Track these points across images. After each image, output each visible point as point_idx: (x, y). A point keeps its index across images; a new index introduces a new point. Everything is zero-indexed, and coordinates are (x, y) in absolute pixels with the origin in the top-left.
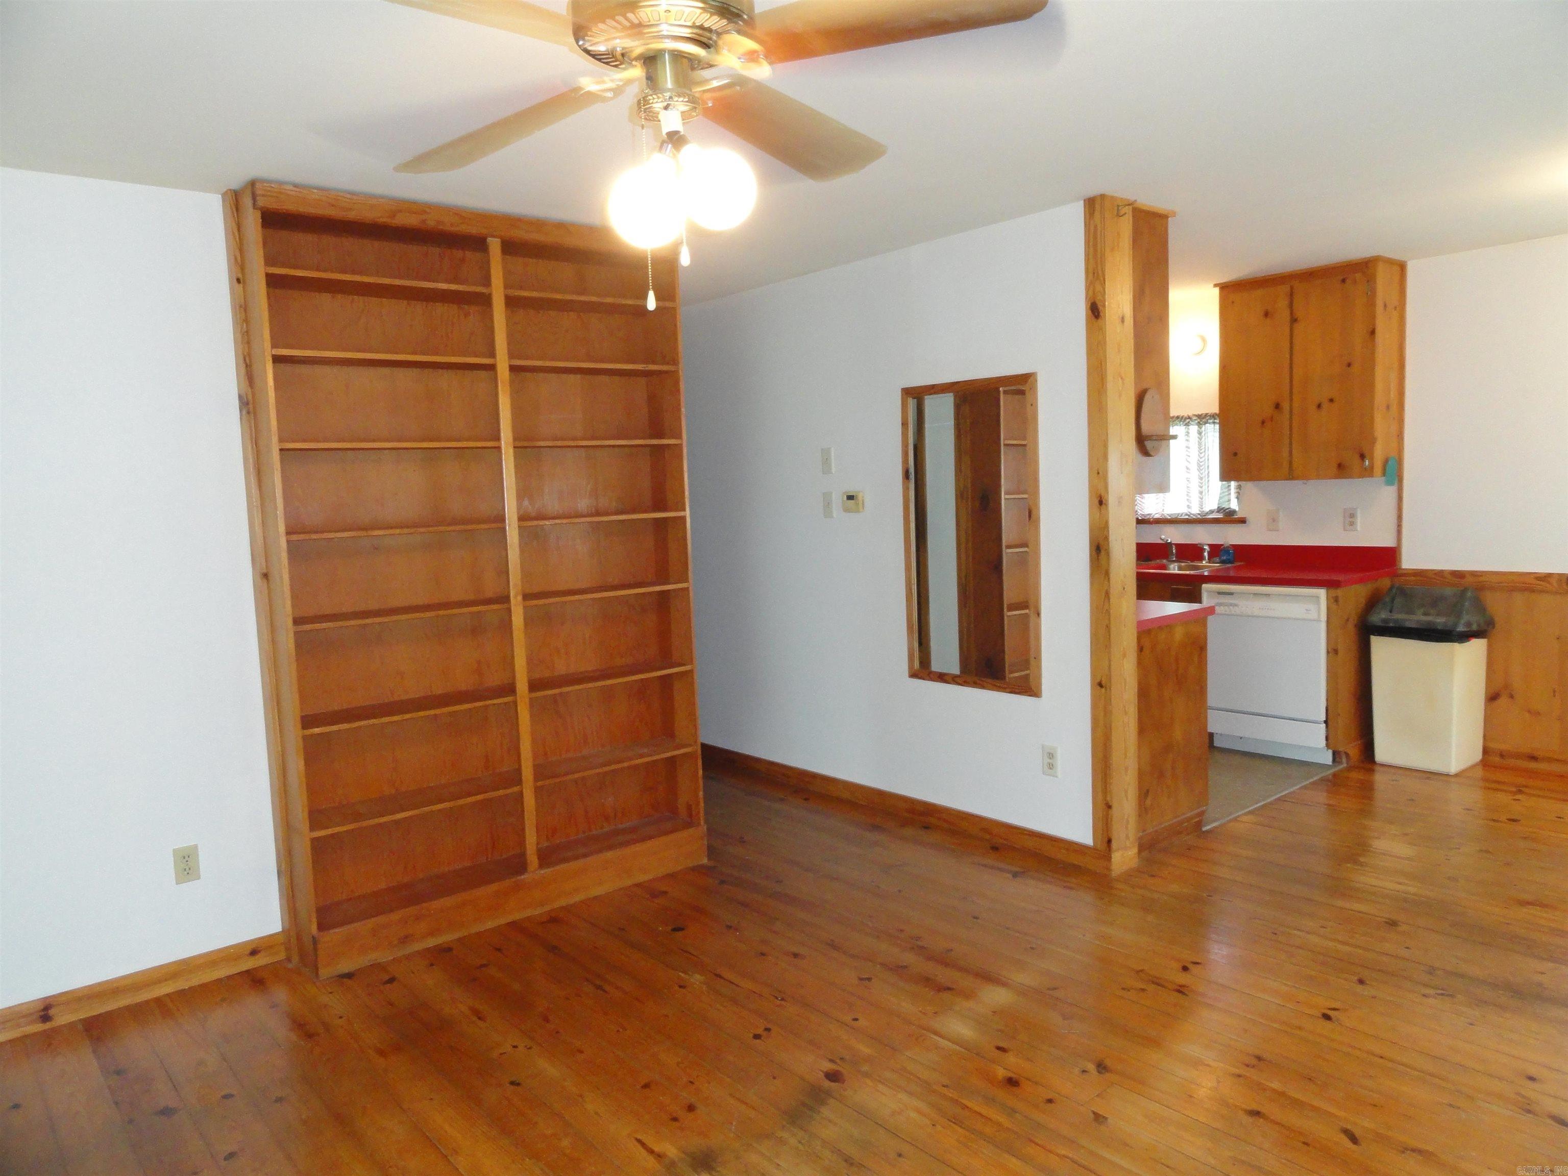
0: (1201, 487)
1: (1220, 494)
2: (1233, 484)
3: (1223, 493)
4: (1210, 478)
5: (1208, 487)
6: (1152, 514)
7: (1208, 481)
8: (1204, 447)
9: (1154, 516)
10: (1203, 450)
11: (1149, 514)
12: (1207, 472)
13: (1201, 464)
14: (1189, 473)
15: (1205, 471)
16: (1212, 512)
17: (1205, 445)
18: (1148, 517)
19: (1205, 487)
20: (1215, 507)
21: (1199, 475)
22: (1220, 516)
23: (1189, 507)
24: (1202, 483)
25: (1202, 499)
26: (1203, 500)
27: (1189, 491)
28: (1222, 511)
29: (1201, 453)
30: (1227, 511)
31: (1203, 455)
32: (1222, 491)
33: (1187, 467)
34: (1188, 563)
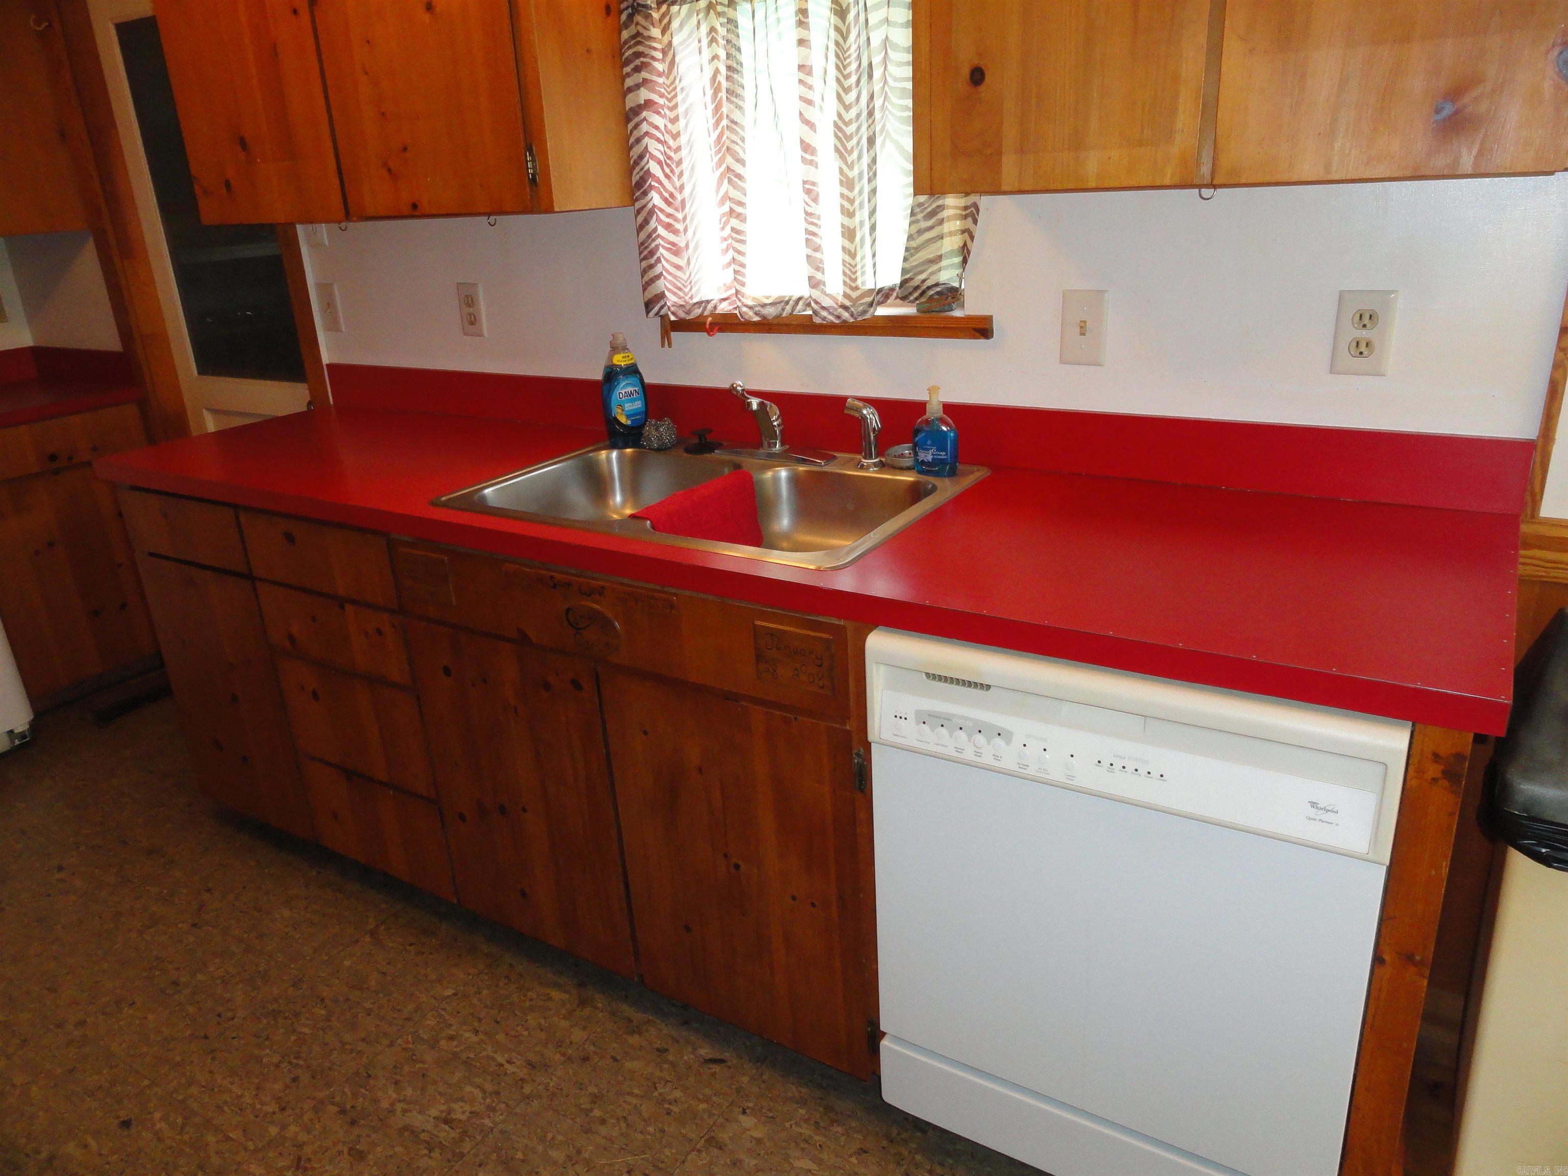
0: (850, 215)
1: (910, 238)
2: (952, 202)
3: (920, 232)
4: (880, 181)
5: (873, 212)
6: (708, 302)
7: (874, 191)
8: (854, 66)
9: (715, 307)
10: (853, 79)
11: (699, 303)
12: (866, 160)
13: (849, 130)
14: (811, 163)
15: (860, 157)
16: (884, 295)
17: (859, 57)
18: (697, 312)
19: (862, 215)
20: (891, 277)
21: (841, 171)
22: (908, 310)
23: (814, 283)
24: (851, 201)
25: (853, 255)
26: (858, 258)
27: (812, 228)
28: (916, 294)
29: (847, 90)
30: (931, 292)
31: (853, 95)
32: (915, 228)
33: (802, 141)
34: (820, 465)
